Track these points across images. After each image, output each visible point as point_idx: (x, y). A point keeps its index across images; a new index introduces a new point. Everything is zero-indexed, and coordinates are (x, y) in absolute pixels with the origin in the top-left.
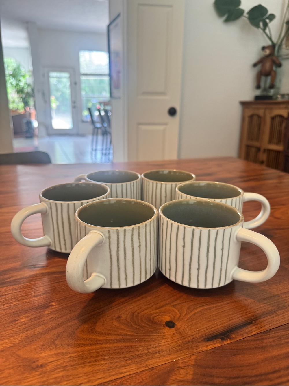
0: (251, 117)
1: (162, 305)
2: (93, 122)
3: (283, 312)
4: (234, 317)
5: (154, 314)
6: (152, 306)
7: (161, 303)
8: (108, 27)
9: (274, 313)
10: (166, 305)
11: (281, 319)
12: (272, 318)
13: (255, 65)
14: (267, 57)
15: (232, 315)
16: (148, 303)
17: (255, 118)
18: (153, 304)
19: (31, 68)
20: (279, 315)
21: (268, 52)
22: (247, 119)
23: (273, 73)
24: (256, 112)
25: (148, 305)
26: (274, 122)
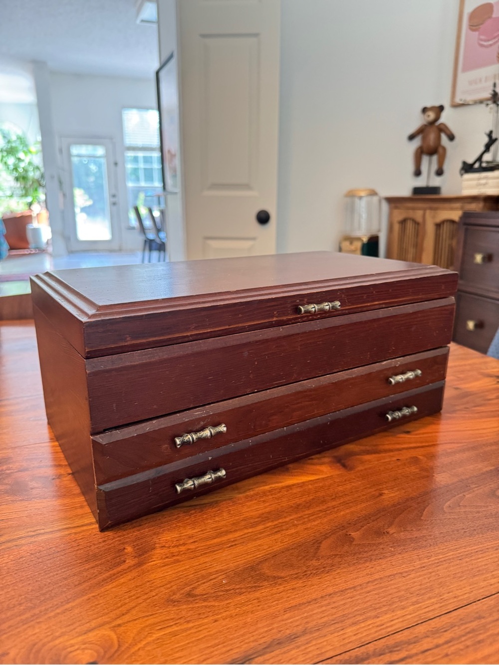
0: (403, 222)
1: (93, 626)
2: (143, 229)
3: (309, 639)
4: (216, 653)
5: (71, 647)
6: (75, 629)
7: (94, 621)
8: (157, 73)
9: (291, 642)
11: (299, 655)
12: (284, 653)
13: (411, 137)
14: (432, 123)
15: (214, 647)
17: (410, 225)
18: (77, 624)
19: (39, 138)
20: (298, 647)
21: (432, 115)
22: (397, 227)
23: (440, 150)
24: (411, 214)
25: (69, 625)
26: (441, 231)
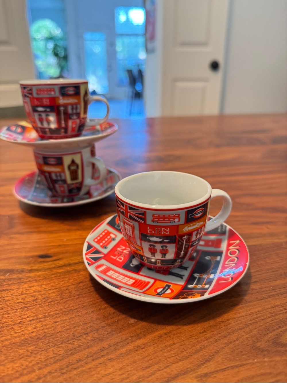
1: (175, 372)
6: (153, 373)
7: (174, 366)
10: (184, 374)
16: (146, 365)
18: (156, 367)
25: (146, 368)
